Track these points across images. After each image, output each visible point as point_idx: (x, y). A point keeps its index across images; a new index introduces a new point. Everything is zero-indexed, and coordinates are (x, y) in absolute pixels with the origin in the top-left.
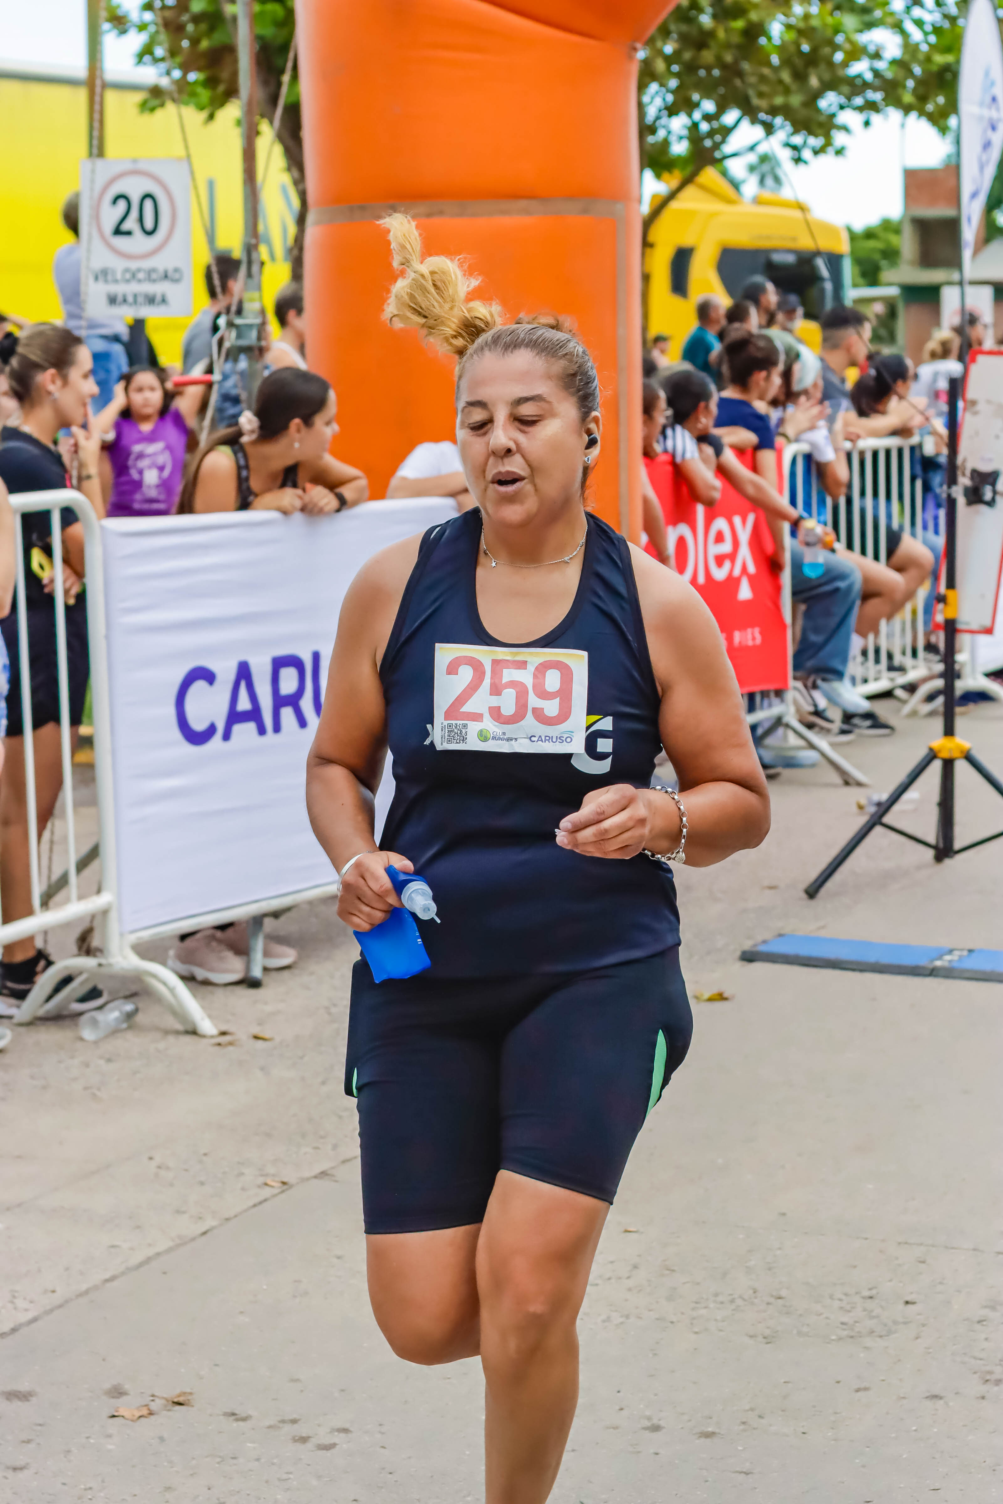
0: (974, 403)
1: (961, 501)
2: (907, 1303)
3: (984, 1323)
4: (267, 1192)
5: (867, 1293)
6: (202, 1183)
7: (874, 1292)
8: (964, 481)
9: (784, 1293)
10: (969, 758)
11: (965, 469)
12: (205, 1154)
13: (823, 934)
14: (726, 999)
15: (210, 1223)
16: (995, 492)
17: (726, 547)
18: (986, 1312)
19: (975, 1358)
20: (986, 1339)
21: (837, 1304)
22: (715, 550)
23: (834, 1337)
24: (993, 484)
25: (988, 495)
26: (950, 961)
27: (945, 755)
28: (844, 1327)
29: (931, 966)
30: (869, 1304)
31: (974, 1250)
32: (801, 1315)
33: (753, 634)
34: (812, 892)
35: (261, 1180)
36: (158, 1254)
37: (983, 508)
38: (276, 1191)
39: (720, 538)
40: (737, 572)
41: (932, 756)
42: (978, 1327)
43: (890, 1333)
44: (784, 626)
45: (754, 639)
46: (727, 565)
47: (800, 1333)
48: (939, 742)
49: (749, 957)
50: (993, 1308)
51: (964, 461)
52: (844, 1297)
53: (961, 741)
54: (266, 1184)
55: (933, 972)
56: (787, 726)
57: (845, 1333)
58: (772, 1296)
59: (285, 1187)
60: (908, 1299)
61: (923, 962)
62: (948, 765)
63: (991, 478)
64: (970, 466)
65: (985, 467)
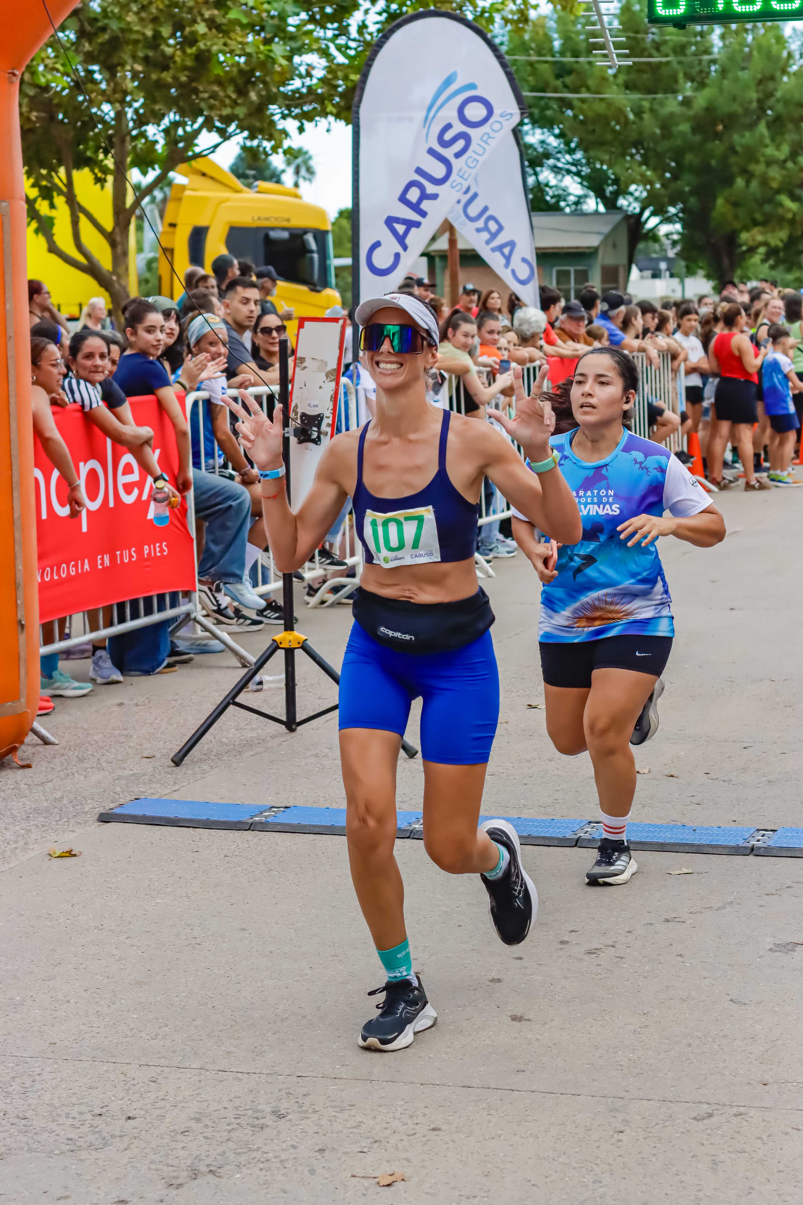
0: (302, 360)
1: (293, 440)
2: (129, 1118)
3: (186, 1134)
5: (97, 1111)
7: (104, 1110)
8: (295, 423)
9: (28, 1114)
10: (305, 648)
11: (296, 414)
13: (176, 796)
14: (75, 855)
16: (319, 432)
17: (135, 477)
18: (193, 1124)
19: (168, 1165)
20: (183, 1148)
21: (70, 1121)
22: (123, 479)
23: (56, 1152)
24: (319, 426)
25: (315, 435)
26: (266, 817)
27: (285, 645)
28: (69, 1142)
29: (250, 821)
30: (98, 1121)
31: (201, 1069)
32: (36, 1133)
33: (160, 547)
34: (178, 761)
37: (311, 445)
39: (128, 469)
40: (145, 497)
41: (275, 647)
42: (180, 1137)
43: (106, 1145)
44: (192, 540)
45: (162, 551)
46: (136, 492)
47: (30, 1150)
48: (281, 636)
49: (105, 819)
50: (198, 1120)
51: (296, 406)
52: (77, 1116)
53: (298, 635)
55: (251, 827)
56: (195, 620)
57: (68, 1147)
58: (18, 1117)
60: (131, 1115)
61: (245, 818)
62: (290, 653)
63: (317, 420)
64: (300, 411)
65: (312, 412)
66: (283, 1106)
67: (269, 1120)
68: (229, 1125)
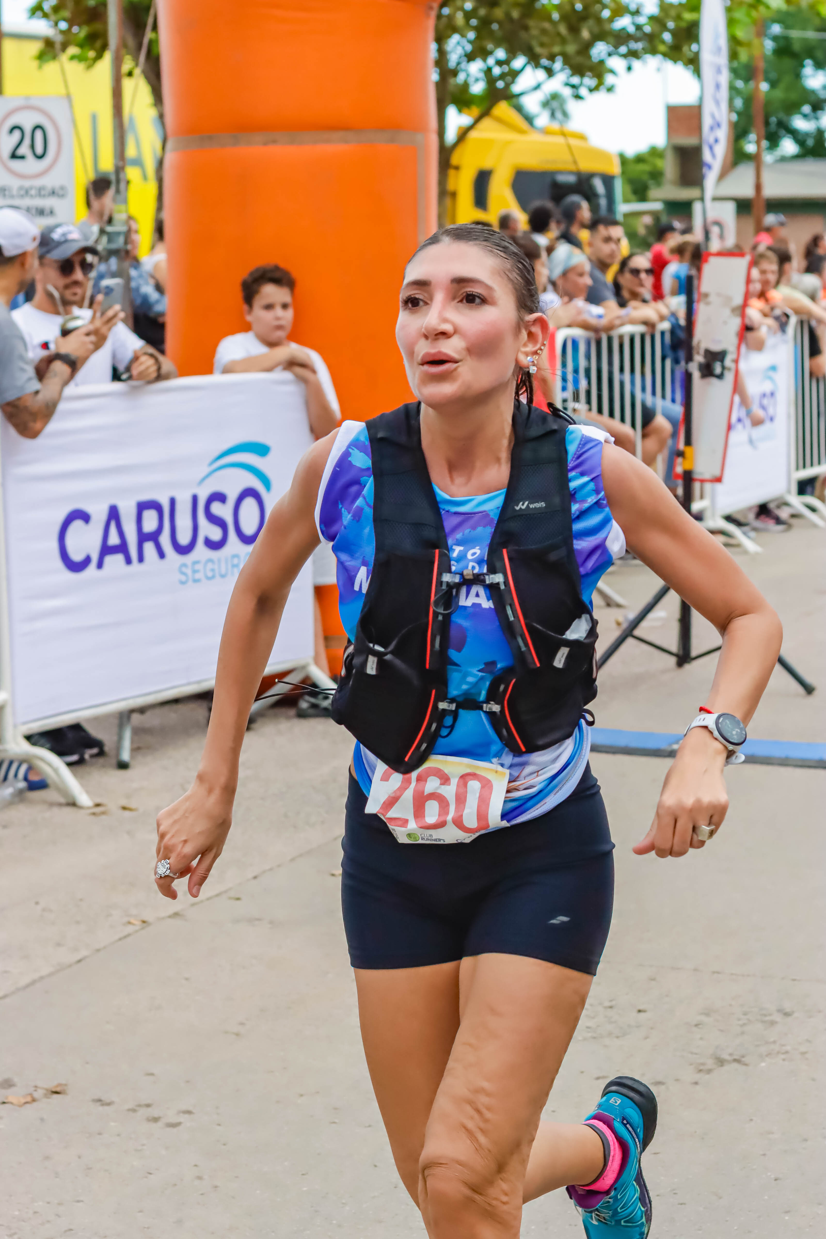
0: (706, 295)
1: (696, 374)
2: (640, 1011)
3: (700, 1026)
4: (130, 929)
5: (607, 1004)
6: (78, 923)
7: (613, 1003)
8: (699, 358)
11: (699, 349)
12: (81, 900)
15: (84, 953)
16: (723, 368)
18: (702, 1018)
19: (692, 1053)
20: (701, 1039)
24: (722, 360)
25: (718, 369)
28: (589, 1030)
29: (669, 749)
30: (610, 1013)
31: (695, 970)
35: (126, 919)
36: (42, 978)
37: (714, 381)
38: (137, 928)
42: (695, 1029)
43: (625, 1034)
50: (707, 1015)
51: (699, 342)
54: (129, 923)
57: (589, 1035)
59: (145, 925)
60: (641, 1008)
61: (663, 746)
63: (720, 356)
64: (704, 346)
65: (716, 348)
66: (787, 1006)
67: (777, 1017)
68: (739, 1020)
